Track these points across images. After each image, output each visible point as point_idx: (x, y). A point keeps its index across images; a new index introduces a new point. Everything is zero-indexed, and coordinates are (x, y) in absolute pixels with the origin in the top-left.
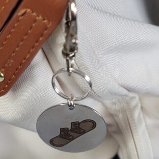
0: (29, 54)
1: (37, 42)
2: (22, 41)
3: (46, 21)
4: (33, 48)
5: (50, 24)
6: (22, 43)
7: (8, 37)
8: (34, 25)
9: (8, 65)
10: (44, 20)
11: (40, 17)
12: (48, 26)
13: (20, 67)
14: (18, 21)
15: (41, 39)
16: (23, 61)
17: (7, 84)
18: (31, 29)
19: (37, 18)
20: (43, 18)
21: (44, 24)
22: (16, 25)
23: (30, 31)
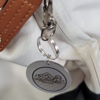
0: (18, 26)
1: (24, 18)
2: (14, 17)
3: (30, 4)
4: (21, 22)
5: (33, 6)
6: (14, 18)
7: (4, 14)
8: (22, 6)
9: (4, 32)
10: (29, 3)
11: (26, 2)
12: (32, 8)
13: (12, 34)
14: (11, 3)
15: (26, 16)
16: (14, 30)
17: (3, 45)
18: (20, 9)
19: (24, 2)
20: (28, 3)
21: (29, 6)
22: (10, 6)
23: (19, 11)
